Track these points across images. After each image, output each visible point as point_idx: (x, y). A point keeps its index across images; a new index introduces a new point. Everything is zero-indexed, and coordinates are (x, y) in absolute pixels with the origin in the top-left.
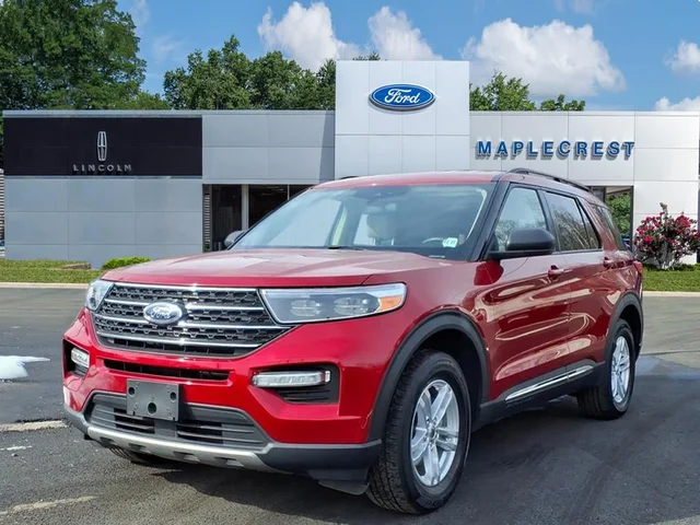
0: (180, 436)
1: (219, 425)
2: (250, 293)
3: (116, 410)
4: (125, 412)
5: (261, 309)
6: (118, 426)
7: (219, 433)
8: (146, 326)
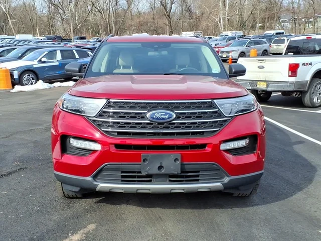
0: (170, 181)
1: (198, 172)
2: (209, 102)
3: (122, 172)
4: (140, 172)
5: (217, 110)
6: (122, 181)
7: (198, 176)
8: (148, 124)
